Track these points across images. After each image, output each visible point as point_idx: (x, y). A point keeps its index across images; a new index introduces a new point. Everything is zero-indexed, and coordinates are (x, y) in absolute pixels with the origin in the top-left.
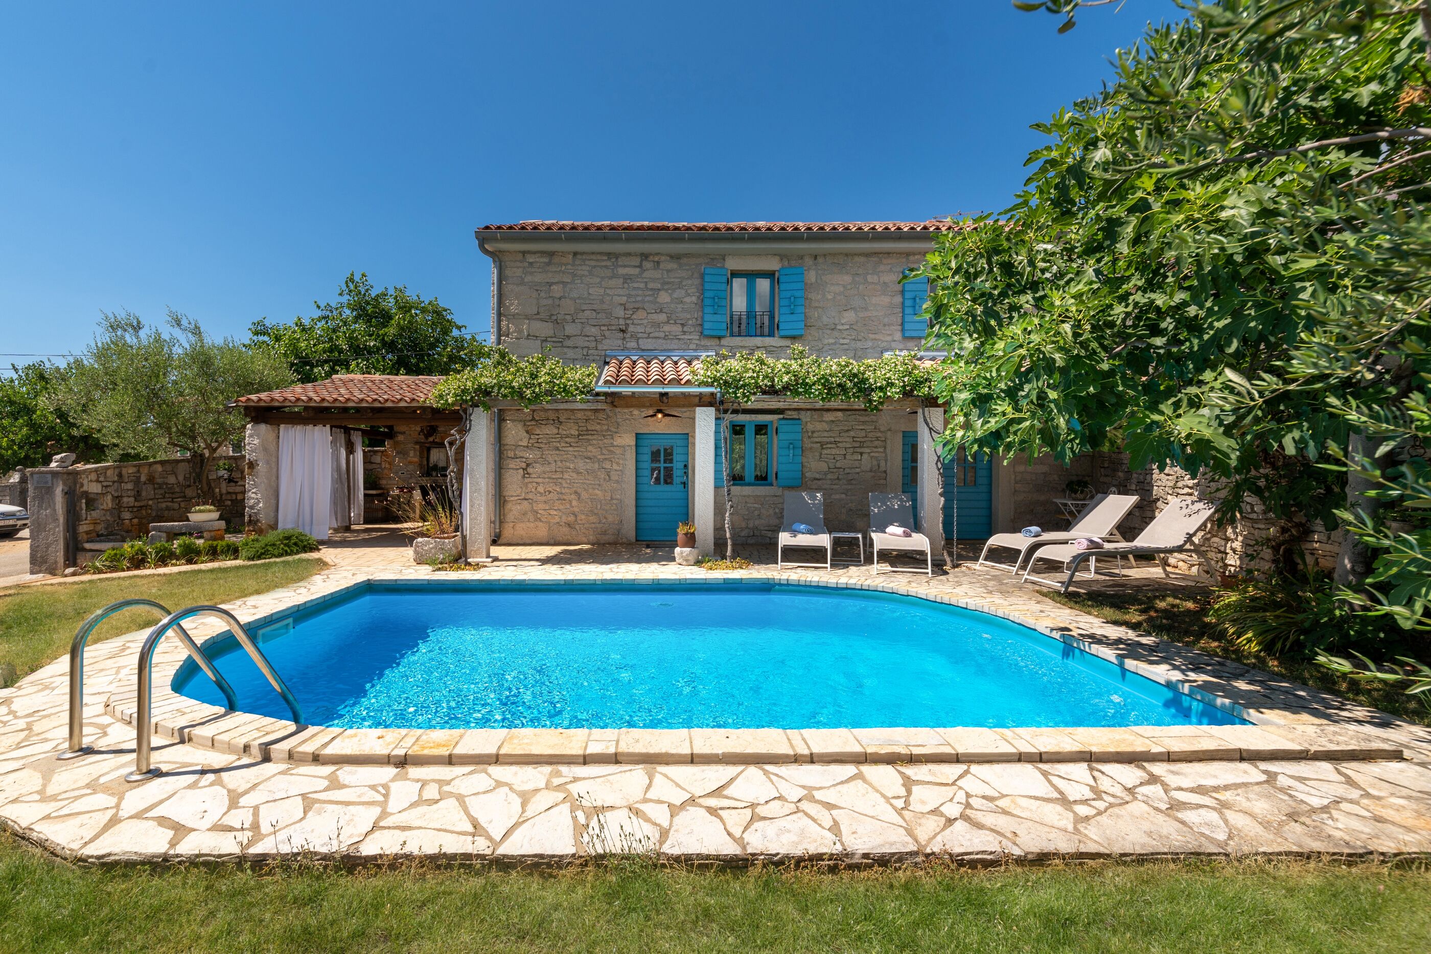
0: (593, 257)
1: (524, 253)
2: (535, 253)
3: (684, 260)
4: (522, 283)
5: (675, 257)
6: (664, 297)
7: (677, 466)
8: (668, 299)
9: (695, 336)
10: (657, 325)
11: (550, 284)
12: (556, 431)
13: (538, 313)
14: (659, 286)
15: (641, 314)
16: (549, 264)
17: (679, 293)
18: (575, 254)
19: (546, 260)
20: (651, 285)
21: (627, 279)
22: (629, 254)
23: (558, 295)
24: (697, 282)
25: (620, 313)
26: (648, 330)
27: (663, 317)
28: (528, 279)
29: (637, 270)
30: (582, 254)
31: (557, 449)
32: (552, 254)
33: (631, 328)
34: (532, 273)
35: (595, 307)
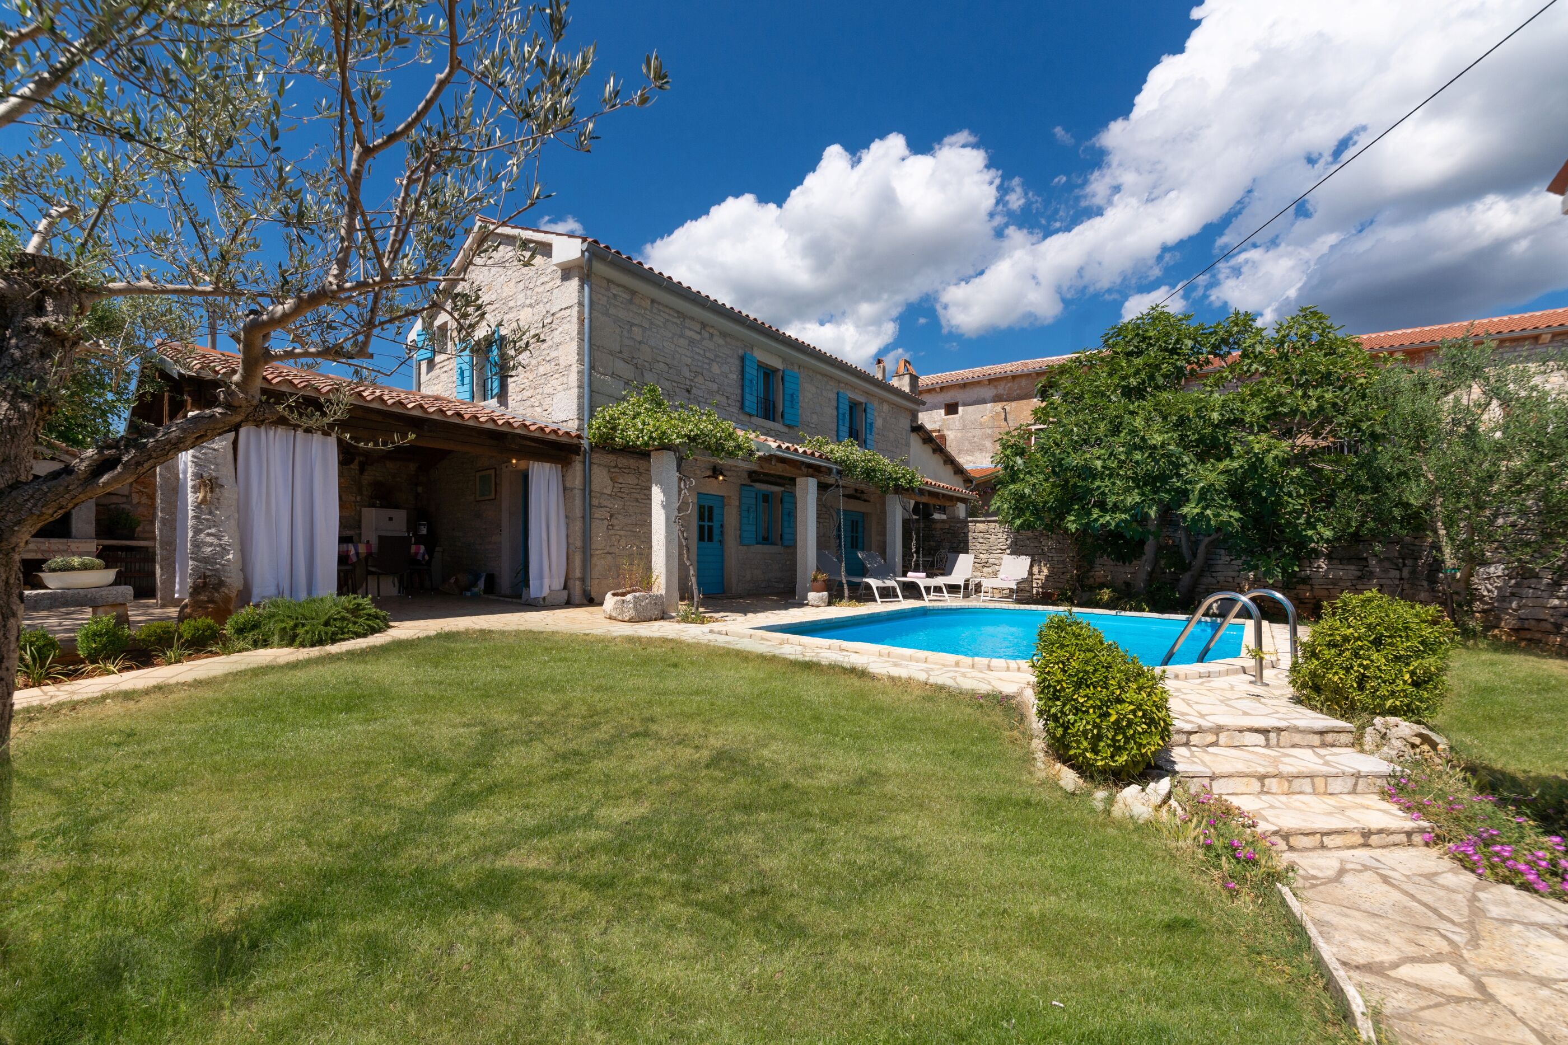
0: (667, 310)
1: (609, 281)
2: (618, 285)
3: (728, 340)
4: (607, 315)
5: (724, 335)
6: (716, 369)
7: (716, 525)
8: (718, 372)
9: (735, 410)
10: (711, 393)
11: (632, 325)
12: (636, 482)
13: (621, 352)
14: (712, 357)
15: (700, 379)
16: (631, 302)
17: (726, 368)
18: (653, 301)
19: (627, 296)
20: (708, 355)
21: (692, 342)
22: (692, 319)
23: (639, 338)
24: (737, 362)
25: (687, 374)
26: (707, 396)
27: (715, 387)
28: (612, 311)
29: (698, 337)
30: (659, 303)
31: (637, 500)
32: (633, 293)
33: (694, 391)
34: (615, 306)
35: (668, 361)
